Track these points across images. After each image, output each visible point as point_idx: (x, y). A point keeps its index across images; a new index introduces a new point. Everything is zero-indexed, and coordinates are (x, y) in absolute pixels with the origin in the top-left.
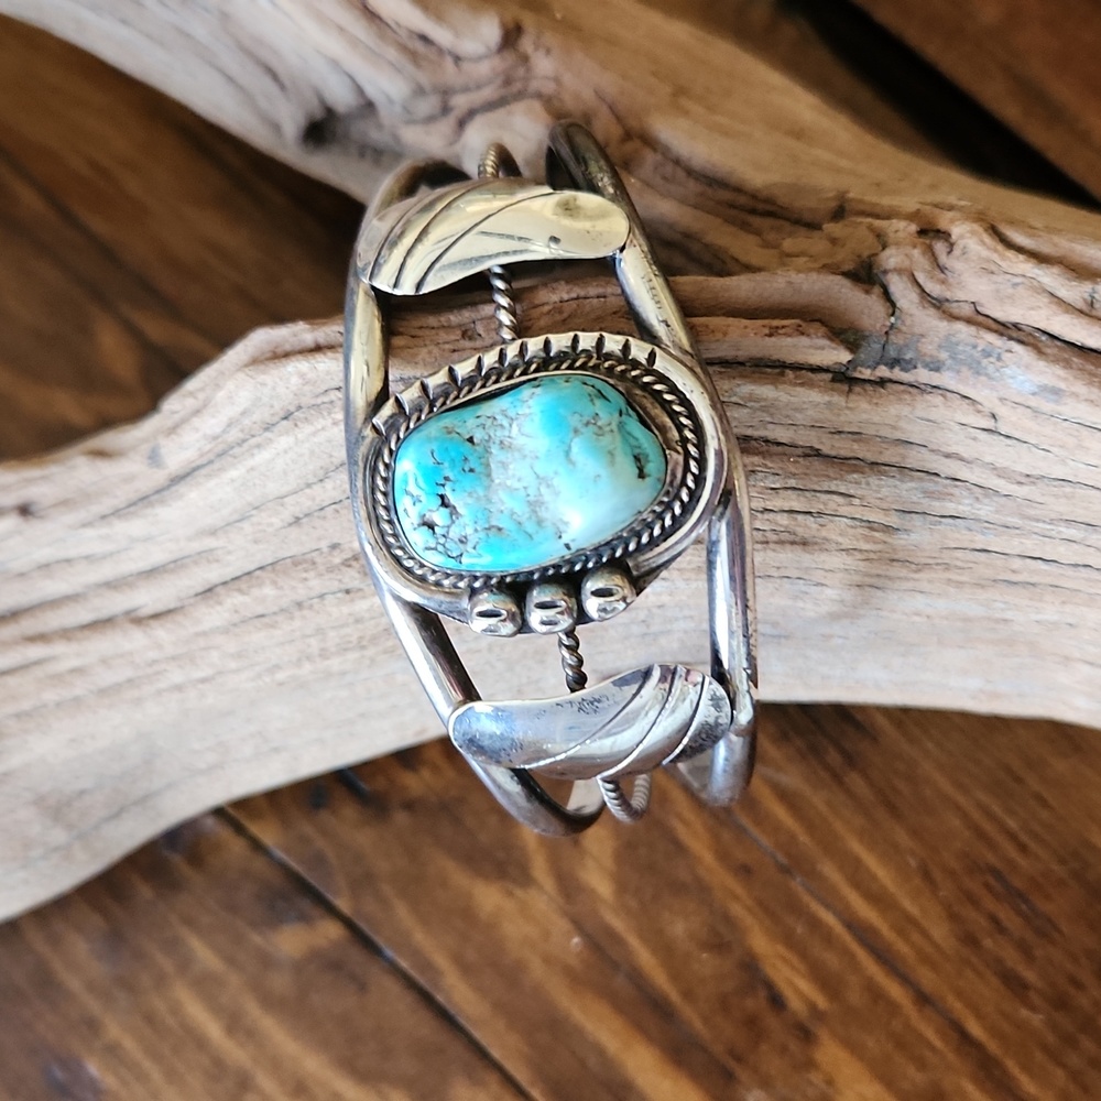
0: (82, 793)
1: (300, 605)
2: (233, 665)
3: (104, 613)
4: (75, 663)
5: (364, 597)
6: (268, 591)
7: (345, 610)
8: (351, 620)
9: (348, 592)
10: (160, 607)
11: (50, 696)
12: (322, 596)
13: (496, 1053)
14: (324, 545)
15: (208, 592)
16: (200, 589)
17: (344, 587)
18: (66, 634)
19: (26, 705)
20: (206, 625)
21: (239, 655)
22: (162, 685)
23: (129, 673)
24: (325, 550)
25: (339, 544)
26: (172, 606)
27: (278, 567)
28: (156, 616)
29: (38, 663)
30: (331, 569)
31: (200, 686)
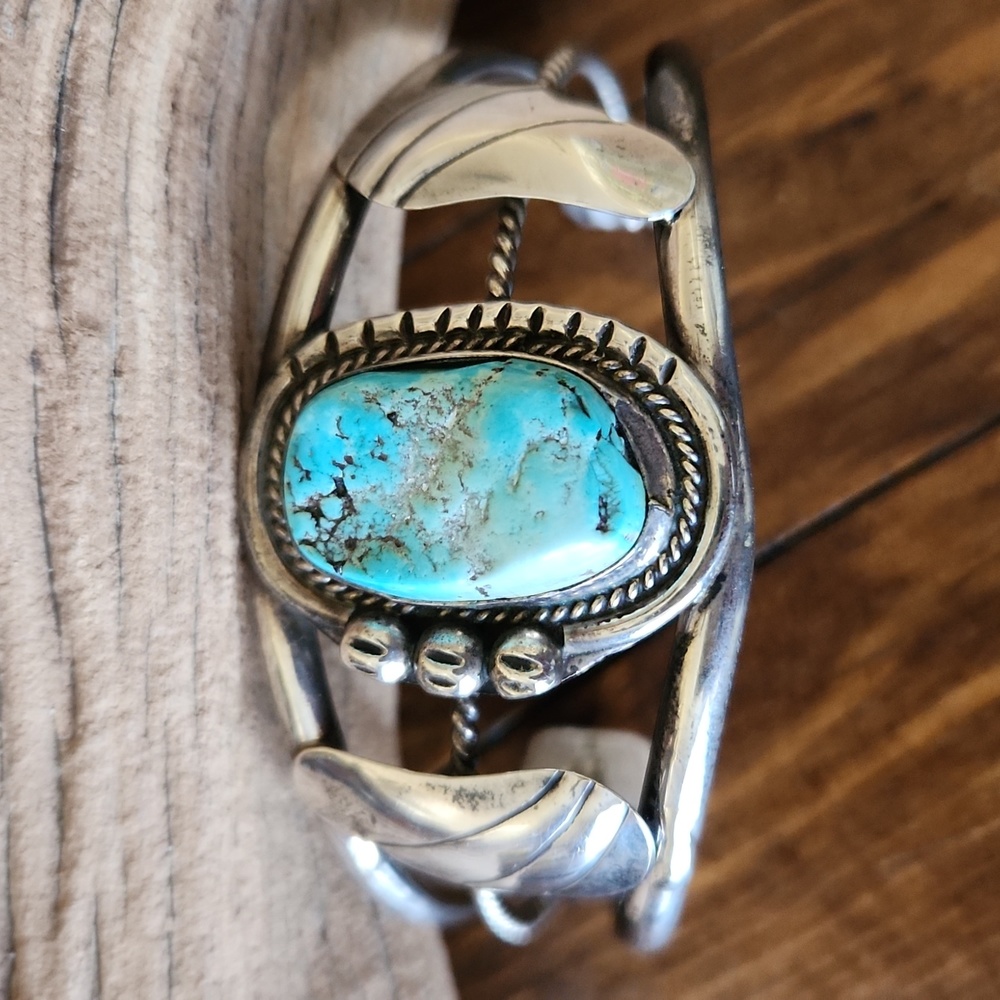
0: (324, 935)
1: (117, 460)
2: (185, 608)
3: (49, 794)
4: (113, 864)
5: (134, 351)
6: (78, 497)
7: (145, 388)
8: (167, 388)
9: (117, 372)
10: (63, 699)
11: (155, 922)
12: (113, 418)
13: (835, 503)
14: (29, 378)
15: (58, 606)
16: (51, 622)
17: (106, 374)
18: (63, 867)
19: (158, 965)
20: (110, 626)
21: (172, 592)
22: (188, 736)
23: (153, 781)
24: (39, 381)
25: (34, 352)
26: (66, 679)
27: (46, 474)
28: (74, 708)
29: (97, 924)
30: (70, 380)
31: (206, 678)
